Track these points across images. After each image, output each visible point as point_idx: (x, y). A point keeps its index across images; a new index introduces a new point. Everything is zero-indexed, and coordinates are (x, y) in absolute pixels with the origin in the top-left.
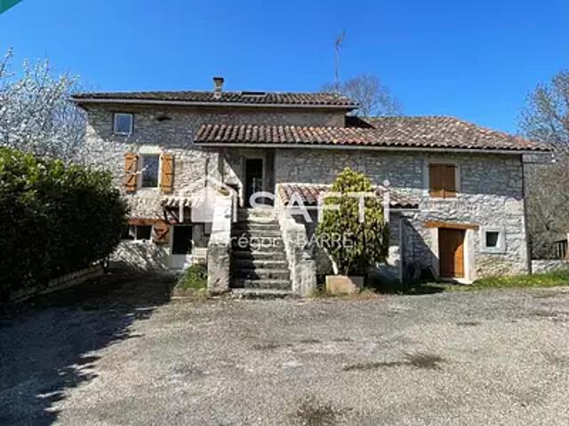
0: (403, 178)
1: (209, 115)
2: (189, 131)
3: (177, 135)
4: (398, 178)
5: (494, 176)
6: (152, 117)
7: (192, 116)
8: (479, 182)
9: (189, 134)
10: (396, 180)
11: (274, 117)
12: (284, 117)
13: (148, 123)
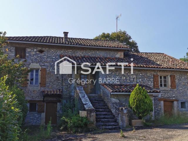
0: (150, 81)
1: (63, 50)
2: (54, 58)
3: (48, 59)
4: (148, 80)
5: (183, 80)
6: (35, 50)
7: (55, 50)
8: (178, 82)
9: (54, 59)
10: (148, 81)
11: (93, 52)
12: (98, 52)
13: (34, 53)
